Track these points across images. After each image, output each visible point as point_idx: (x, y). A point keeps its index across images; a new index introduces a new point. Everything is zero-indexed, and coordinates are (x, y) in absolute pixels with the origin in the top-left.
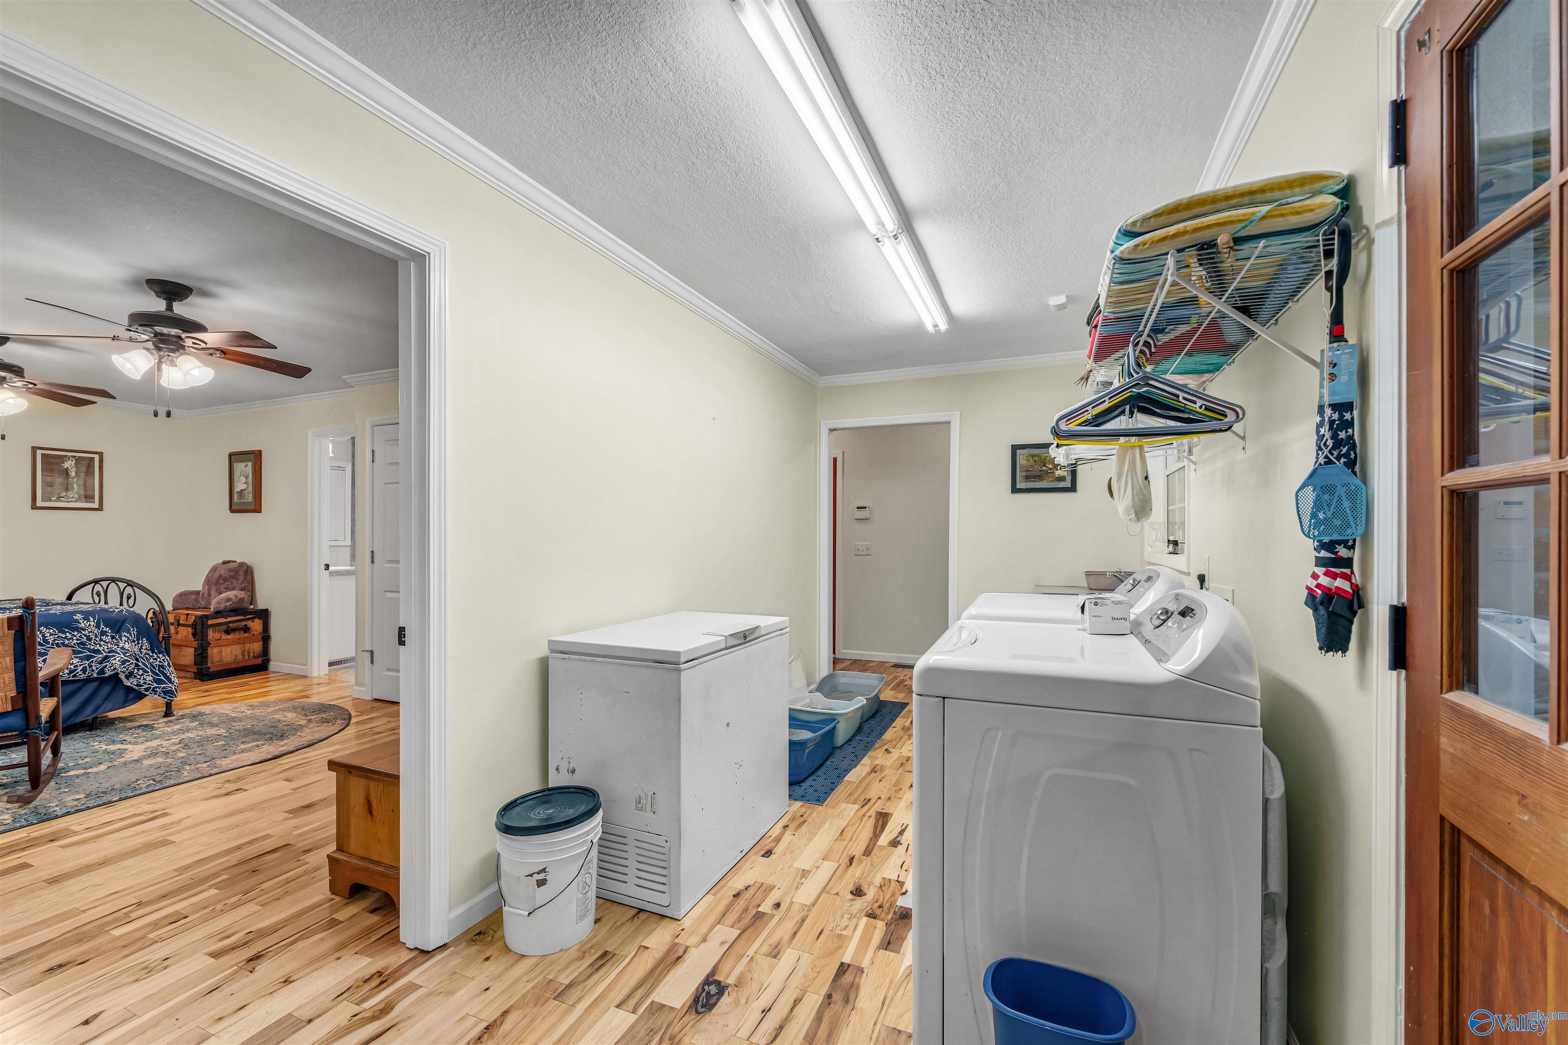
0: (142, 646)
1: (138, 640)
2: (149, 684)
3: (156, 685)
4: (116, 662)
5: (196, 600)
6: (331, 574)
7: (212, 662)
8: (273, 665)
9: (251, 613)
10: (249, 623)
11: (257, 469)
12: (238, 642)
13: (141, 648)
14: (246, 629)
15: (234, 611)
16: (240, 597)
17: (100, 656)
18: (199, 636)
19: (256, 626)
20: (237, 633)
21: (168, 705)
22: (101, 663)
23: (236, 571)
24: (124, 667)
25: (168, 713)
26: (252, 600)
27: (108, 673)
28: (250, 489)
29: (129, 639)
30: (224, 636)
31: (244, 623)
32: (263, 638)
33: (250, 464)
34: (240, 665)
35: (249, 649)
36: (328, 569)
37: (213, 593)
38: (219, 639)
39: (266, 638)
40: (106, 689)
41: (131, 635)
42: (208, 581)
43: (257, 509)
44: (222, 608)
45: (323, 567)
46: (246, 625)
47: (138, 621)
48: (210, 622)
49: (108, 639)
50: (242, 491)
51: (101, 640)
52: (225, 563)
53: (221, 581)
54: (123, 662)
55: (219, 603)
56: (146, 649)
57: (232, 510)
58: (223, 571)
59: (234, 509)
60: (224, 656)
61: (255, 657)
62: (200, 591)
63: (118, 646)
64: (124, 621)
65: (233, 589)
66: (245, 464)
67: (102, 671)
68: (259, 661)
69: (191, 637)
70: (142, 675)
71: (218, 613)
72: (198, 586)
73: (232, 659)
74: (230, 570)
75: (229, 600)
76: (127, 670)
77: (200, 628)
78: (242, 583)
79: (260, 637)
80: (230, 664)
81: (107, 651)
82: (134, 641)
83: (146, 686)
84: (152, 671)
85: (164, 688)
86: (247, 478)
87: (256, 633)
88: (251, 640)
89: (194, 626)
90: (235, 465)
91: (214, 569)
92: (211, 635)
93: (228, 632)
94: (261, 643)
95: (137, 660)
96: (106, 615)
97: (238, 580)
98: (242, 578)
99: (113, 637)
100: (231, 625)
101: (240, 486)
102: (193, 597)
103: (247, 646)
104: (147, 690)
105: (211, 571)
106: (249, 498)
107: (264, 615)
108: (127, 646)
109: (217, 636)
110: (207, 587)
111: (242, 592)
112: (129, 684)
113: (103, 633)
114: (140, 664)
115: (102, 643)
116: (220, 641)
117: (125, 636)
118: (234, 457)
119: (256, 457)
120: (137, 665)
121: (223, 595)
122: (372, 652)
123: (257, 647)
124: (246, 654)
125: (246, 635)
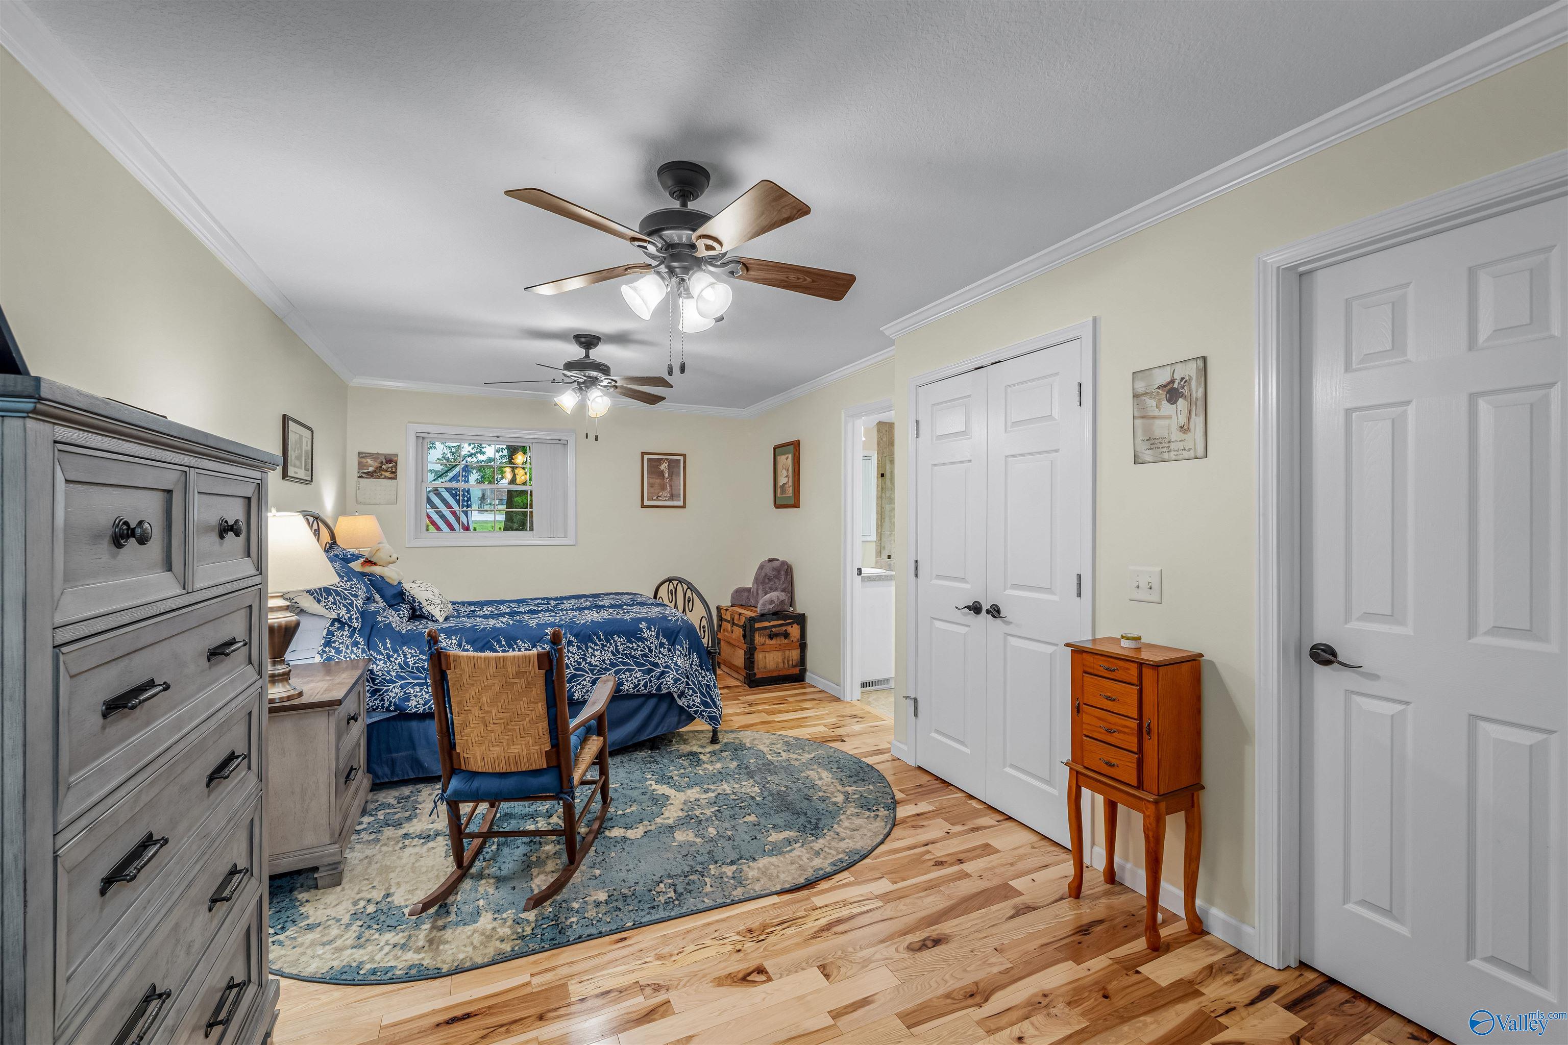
0: (693, 661)
1: (689, 654)
2: (697, 707)
3: (703, 708)
4: (669, 679)
5: (748, 598)
6: (863, 579)
7: (758, 669)
8: (809, 676)
9: (790, 617)
10: (789, 629)
11: (796, 460)
12: (781, 648)
13: (692, 664)
14: (786, 635)
15: (776, 614)
16: (781, 599)
17: (659, 670)
18: (748, 638)
19: (794, 631)
20: (778, 638)
21: (715, 732)
22: (658, 679)
23: (778, 570)
24: (676, 687)
25: (714, 740)
26: (792, 604)
27: (664, 691)
28: (790, 483)
29: (681, 653)
30: (769, 642)
31: (784, 628)
32: (800, 645)
33: (790, 456)
34: (781, 673)
35: (789, 657)
36: (860, 574)
37: (760, 592)
38: (763, 644)
39: (803, 647)
40: (664, 707)
41: (683, 649)
42: (756, 579)
43: (796, 505)
44: (766, 611)
45: (856, 572)
46: (786, 630)
47: (690, 632)
48: (757, 625)
49: (665, 651)
50: (784, 484)
51: (660, 652)
52: (771, 560)
53: (767, 581)
54: (676, 680)
55: (764, 605)
56: (696, 665)
57: (777, 506)
58: (768, 570)
59: (778, 505)
60: (767, 661)
61: (794, 666)
62: (751, 589)
63: (672, 660)
64: (678, 632)
65: (776, 590)
66: (786, 456)
67: (659, 688)
68: (796, 671)
69: (742, 638)
70: (692, 695)
71: (763, 616)
72: (749, 584)
73: (775, 666)
74: (774, 569)
75: (772, 602)
76: (679, 689)
77: (749, 628)
78: (783, 583)
79: (798, 644)
80: (773, 671)
81: (664, 665)
82: (686, 656)
83: (695, 709)
84: (700, 691)
85: (710, 713)
86: (788, 471)
87: (795, 640)
88: (789, 647)
89: (744, 627)
90: (779, 457)
91: (761, 567)
92: (758, 639)
93: (771, 637)
94: (798, 651)
95: (688, 678)
96: (664, 625)
97: (780, 580)
98: (783, 577)
99: (669, 650)
100: (773, 630)
101: (782, 480)
102: (746, 594)
103: (787, 653)
104: (695, 712)
105: (759, 569)
106: (790, 492)
107: (801, 620)
108: (679, 662)
109: (762, 640)
110: (756, 586)
111: (783, 594)
112: (681, 704)
113: (662, 645)
114: (690, 683)
115: (661, 656)
116: (765, 647)
117: (678, 649)
118: (778, 450)
119: (796, 445)
120: (688, 684)
121: (768, 596)
122: (915, 700)
123: (795, 654)
124: (786, 662)
125: (786, 641)
